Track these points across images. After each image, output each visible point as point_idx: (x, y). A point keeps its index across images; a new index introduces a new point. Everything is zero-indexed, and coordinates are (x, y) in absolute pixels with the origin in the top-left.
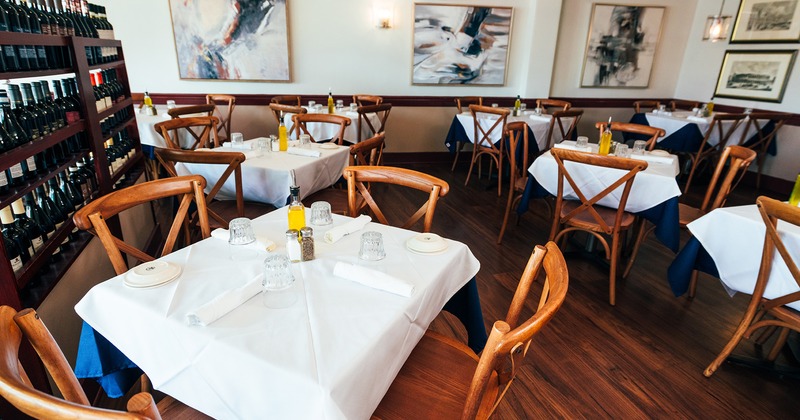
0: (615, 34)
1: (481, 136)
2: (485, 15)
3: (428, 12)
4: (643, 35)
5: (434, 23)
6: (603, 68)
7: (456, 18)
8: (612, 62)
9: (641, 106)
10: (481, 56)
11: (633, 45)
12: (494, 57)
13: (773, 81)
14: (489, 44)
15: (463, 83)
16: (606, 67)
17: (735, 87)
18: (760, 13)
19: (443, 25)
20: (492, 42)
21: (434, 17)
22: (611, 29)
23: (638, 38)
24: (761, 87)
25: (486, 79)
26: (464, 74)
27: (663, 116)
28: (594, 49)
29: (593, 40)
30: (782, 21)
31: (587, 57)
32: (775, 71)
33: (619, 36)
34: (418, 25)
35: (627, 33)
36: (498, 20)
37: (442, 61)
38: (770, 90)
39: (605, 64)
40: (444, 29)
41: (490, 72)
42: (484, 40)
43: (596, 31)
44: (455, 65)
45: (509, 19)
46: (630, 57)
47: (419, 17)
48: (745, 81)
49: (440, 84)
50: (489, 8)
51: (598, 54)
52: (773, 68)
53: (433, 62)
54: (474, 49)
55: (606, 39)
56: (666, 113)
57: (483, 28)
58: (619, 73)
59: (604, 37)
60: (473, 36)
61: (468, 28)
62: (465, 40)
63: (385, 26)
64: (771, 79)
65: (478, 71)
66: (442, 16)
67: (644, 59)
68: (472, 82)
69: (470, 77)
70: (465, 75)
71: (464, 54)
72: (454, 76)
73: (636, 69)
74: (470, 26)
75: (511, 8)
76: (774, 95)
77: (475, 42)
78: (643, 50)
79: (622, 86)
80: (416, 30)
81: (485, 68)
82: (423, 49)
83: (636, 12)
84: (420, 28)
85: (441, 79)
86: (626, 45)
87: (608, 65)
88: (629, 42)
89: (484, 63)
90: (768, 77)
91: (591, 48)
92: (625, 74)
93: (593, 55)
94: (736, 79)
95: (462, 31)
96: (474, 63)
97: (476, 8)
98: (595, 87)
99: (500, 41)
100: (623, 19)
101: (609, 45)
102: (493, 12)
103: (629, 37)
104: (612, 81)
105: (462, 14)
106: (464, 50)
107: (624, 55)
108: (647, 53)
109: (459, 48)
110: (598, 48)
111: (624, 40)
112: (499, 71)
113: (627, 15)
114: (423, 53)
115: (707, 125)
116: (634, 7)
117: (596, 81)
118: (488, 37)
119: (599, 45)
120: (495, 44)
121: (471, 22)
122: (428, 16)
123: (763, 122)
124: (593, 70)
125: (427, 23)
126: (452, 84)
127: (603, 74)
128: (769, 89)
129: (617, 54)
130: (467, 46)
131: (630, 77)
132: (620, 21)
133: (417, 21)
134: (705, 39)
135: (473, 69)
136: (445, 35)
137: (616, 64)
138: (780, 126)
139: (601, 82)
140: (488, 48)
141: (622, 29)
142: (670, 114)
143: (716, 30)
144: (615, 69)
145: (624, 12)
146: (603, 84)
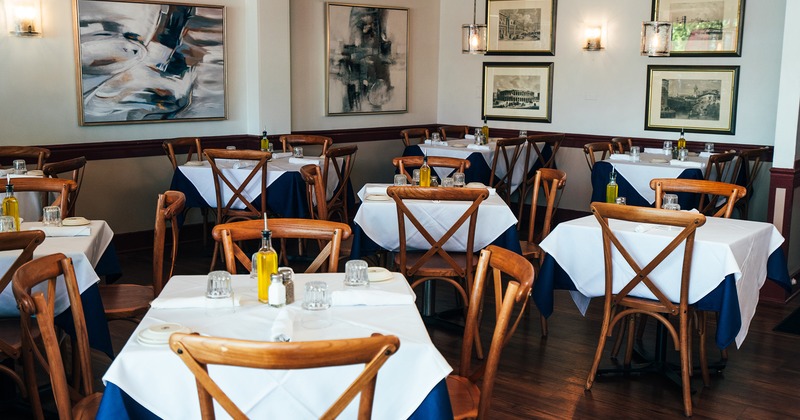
0: (358, 42)
1: (228, 194)
2: (186, 17)
3: (100, 11)
4: (389, 44)
5: (111, 27)
6: (351, 88)
7: (143, 20)
8: (361, 80)
9: (410, 137)
10: (188, 77)
11: (381, 56)
12: (207, 77)
13: (538, 98)
14: (198, 59)
15: (166, 118)
16: (354, 85)
17: (501, 107)
18: (508, 20)
19: (125, 31)
20: (202, 55)
21: (111, 19)
22: (352, 37)
23: (385, 48)
24: (528, 105)
25: (199, 109)
26: (165, 105)
27: (439, 146)
28: (336, 63)
29: (332, 51)
30: (530, 30)
31: (329, 74)
32: (538, 87)
33: (363, 45)
34: (85, 30)
35: (372, 41)
36: (205, 24)
37: (129, 85)
38: (538, 108)
39: (352, 83)
40: (129, 36)
41: (204, 99)
42: (190, 52)
43: (335, 39)
44: (149, 90)
45: (220, 22)
46: (380, 72)
47: (86, 18)
48: (511, 99)
49: (130, 121)
50: (192, 7)
51: (342, 70)
52: (534, 83)
53: (116, 87)
54: (177, 66)
55: (348, 49)
56: (442, 143)
57: (186, 35)
58: (371, 94)
59: (346, 47)
60: (172, 46)
61: (163, 35)
62: (160, 53)
63: (30, 32)
64: (536, 95)
65: (186, 98)
66: (123, 17)
67: (396, 74)
68: (179, 116)
69: (174, 108)
70: (167, 106)
71: (163, 74)
72: (149, 107)
73: (390, 88)
74: (166, 32)
75: (222, 7)
76: (542, 113)
77: (176, 55)
78: (393, 63)
79: (377, 111)
80: (83, 38)
81: (196, 93)
82: (97, 68)
83: (378, 15)
84: (89, 35)
85: (131, 113)
86: (373, 57)
87: (356, 83)
88: (376, 52)
89: (193, 86)
90: (533, 93)
91: (332, 61)
92: (377, 95)
93: (336, 70)
94: (501, 97)
95: (154, 39)
96: (178, 87)
97: (172, 6)
98: (345, 113)
99: (214, 53)
100: (364, 24)
101: (353, 56)
102: (198, 12)
103: (374, 47)
104: (365, 105)
105: (152, 16)
106: (161, 68)
107: (373, 69)
108: (398, 66)
109: (153, 65)
110: (341, 61)
111: (370, 50)
112: (215, 98)
113: (367, 19)
114: (97, 74)
115: (491, 154)
116: (374, 9)
117: (345, 106)
118: (195, 48)
119: (342, 57)
120: (206, 58)
121: (167, 26)
122: (99, 17)
123: (541, 145)
124: (339, 91)
125: (99, 28)
126: (148, 120)
127: (352, 96)
128: (536, 108)
129: (364, 69)
130: (165, 62)
131: (384, 99)
132: (361, 25)
133: (83, 24)
134: (464, 51)
135: (177, 95)
136: (130, 46)
137: (366, 83)
138: (557, 149)
139: (351, 107)
140: (196, 65)
141: (364, 37)
142: (446, 144)
143: (474, 42)
144: (365, 89)
145: (363, 15)
146: (355, 110)
